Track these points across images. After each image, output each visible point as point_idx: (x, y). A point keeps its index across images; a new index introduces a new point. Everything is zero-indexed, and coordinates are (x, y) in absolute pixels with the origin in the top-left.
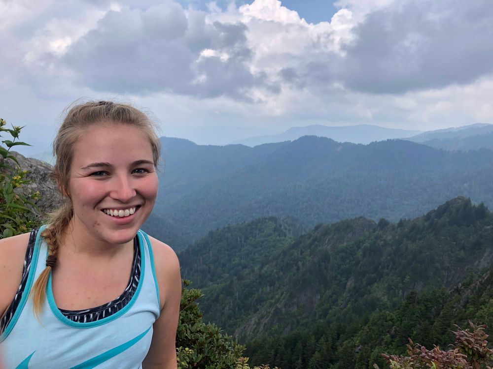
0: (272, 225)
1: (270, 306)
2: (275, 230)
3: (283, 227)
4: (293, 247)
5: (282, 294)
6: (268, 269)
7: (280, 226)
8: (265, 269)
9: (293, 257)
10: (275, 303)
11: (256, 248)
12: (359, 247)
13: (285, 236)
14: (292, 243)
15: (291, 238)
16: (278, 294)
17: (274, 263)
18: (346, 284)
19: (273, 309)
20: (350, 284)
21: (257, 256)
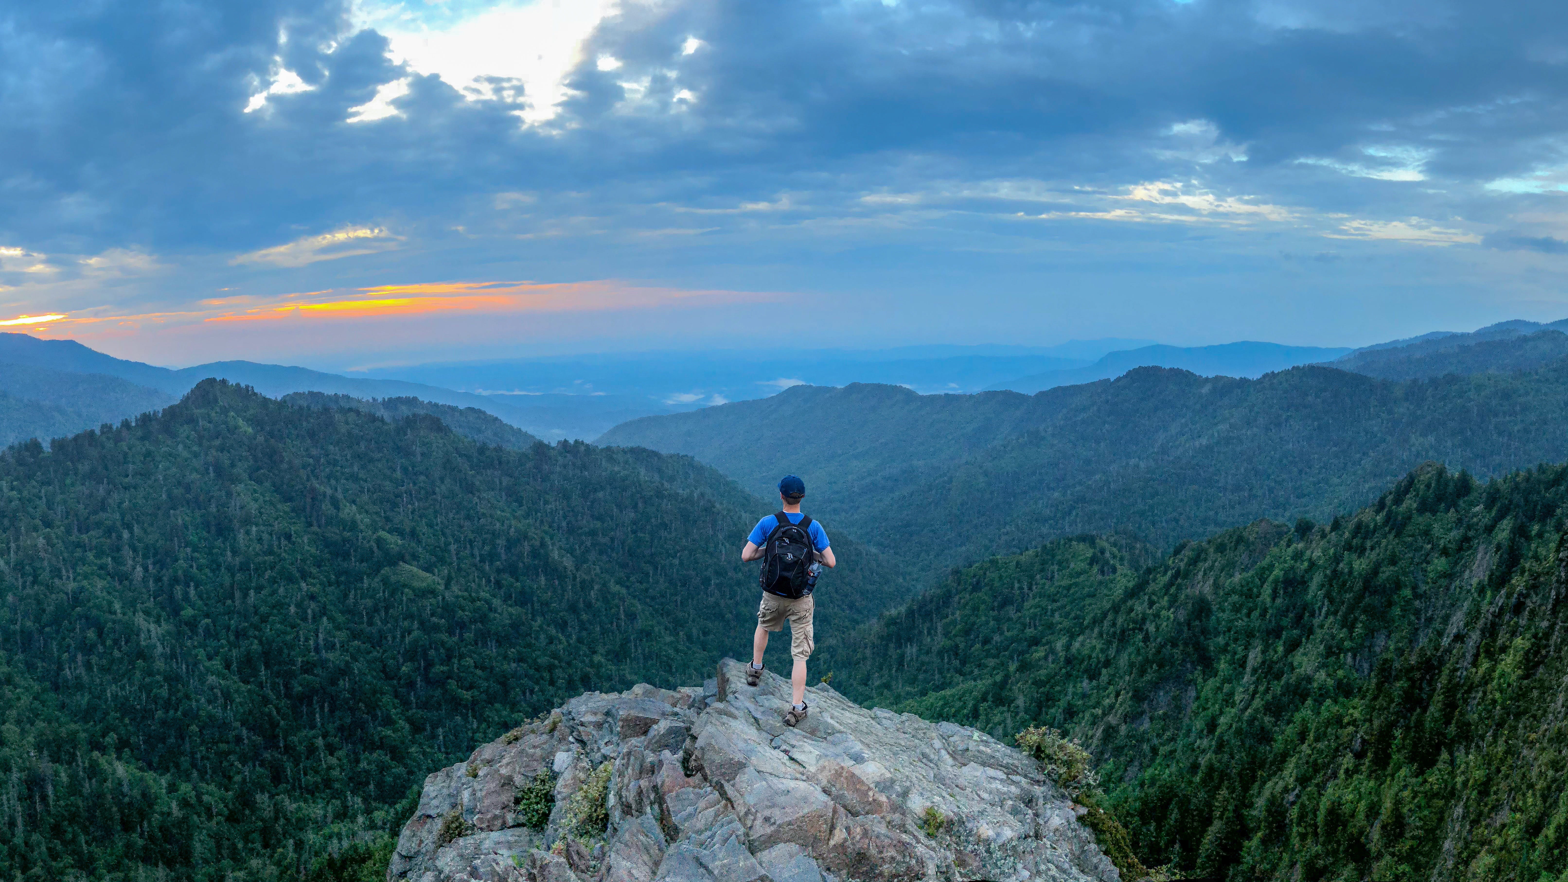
0: (1086, 551)
1: (1094, 723)
2: (1093, 561)
3: (1107, 555)
4: (1132, 593)
5: (1118, 695)
6: (1082, 645)
7: (1102, 552)
8: (1076, 645)
9: (1133, 615)
10: (1104, 714)
11: (1054, 601)
12: (1263, 581)
13: (1114, 570)
14: (1131, 585)
15: (1126, 575)
16: (1108, 696)
17: (1096, 630)
18: (1246, 657)
19: (1100, 730)
20: (1254, 657)
21: (1057, 617)
